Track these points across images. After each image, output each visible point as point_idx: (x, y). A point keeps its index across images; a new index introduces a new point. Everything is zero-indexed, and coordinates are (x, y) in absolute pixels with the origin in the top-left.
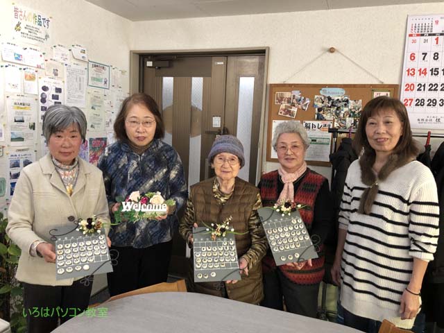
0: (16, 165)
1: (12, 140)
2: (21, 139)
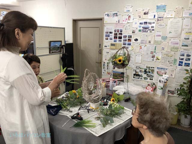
0: (183, 55)
1: (182, 46)
2: (187, 46)
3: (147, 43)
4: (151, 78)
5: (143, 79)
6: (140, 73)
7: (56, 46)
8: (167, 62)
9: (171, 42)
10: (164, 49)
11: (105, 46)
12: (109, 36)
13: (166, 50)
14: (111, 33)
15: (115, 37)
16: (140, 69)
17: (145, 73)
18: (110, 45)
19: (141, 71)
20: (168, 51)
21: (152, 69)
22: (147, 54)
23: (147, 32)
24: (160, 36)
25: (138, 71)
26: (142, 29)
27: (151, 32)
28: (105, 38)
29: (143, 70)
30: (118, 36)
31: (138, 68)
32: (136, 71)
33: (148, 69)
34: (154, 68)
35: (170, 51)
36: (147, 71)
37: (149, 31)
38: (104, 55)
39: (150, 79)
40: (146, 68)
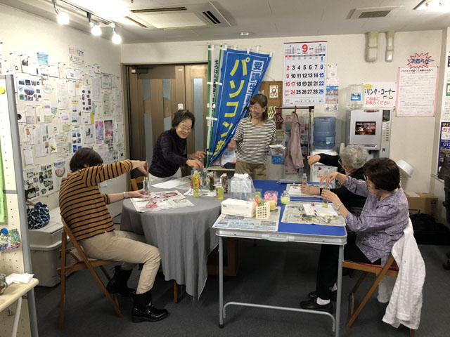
0: (74, 136)
1: (73, 121)
2: (75, 121)
3: (35, 122)
4: (50, 187)
5: (41, 194)
6: (35, 185)
8: (63, 150)
9: (62, 117)
13: (58, 130)
16: (34, 177)
17: (41, 182)
20: (61, 132)
21: (49, 169)
22: (39, 143)
23: (32, 100)
25: (31, 181)
26: (24, 94)
27: (37, 100)
29: (38, 176)
31: (30, 175)
32: (28, 183)
33: (44, 171)
34: (50, 166)
35: (63, 131)
36: (43, 175)
37: (34, 99)
39: (49, 190)
40: (41, 171)
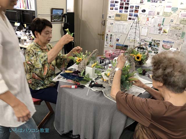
3: (155, 15)
4: (156, 52)
7: (57, 14)
8: (175, 35)
9: (181, 14)
10: (172, 21)
11: (109, 17)
12: (114, 6)
13: (175, 22)
14: (116, 2)
15: (121, 8)
18: (115, 15)
19: (146, 44)
20: (177, 23)
21: (158, 42)
22: (154, 26)
23: (157, 2)
24: (170, 7)
27: (161, 2)
28: (109, 7)
29: (148, 43)
30: (124, 6)
31: (143, 41)
33: (153, 42)
34: (159, 41)
35: (179, 23)
36: (152, 44)
37: (159, 2)
38: (107, 26)
39: (154, 53)
40: (151, 41)
